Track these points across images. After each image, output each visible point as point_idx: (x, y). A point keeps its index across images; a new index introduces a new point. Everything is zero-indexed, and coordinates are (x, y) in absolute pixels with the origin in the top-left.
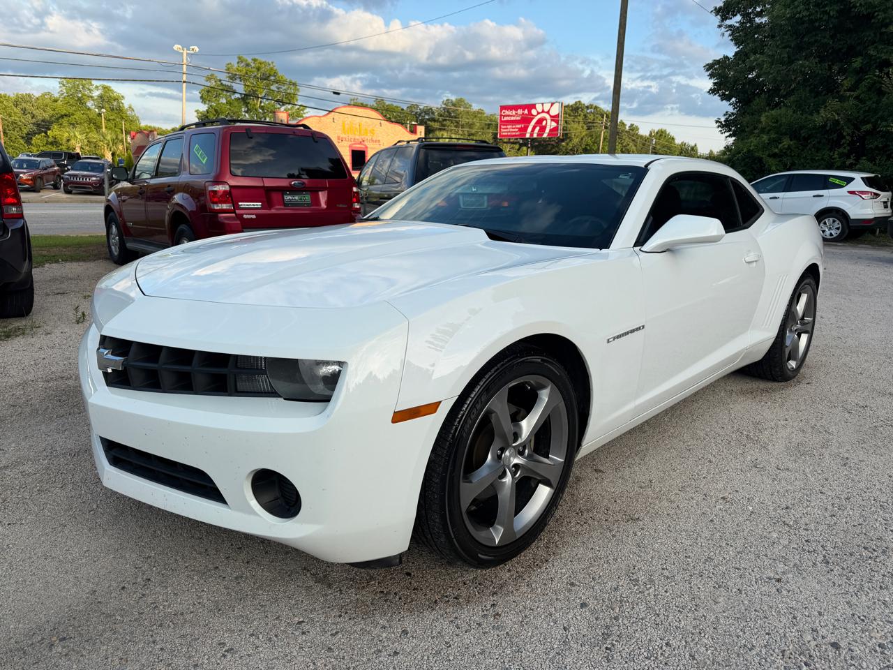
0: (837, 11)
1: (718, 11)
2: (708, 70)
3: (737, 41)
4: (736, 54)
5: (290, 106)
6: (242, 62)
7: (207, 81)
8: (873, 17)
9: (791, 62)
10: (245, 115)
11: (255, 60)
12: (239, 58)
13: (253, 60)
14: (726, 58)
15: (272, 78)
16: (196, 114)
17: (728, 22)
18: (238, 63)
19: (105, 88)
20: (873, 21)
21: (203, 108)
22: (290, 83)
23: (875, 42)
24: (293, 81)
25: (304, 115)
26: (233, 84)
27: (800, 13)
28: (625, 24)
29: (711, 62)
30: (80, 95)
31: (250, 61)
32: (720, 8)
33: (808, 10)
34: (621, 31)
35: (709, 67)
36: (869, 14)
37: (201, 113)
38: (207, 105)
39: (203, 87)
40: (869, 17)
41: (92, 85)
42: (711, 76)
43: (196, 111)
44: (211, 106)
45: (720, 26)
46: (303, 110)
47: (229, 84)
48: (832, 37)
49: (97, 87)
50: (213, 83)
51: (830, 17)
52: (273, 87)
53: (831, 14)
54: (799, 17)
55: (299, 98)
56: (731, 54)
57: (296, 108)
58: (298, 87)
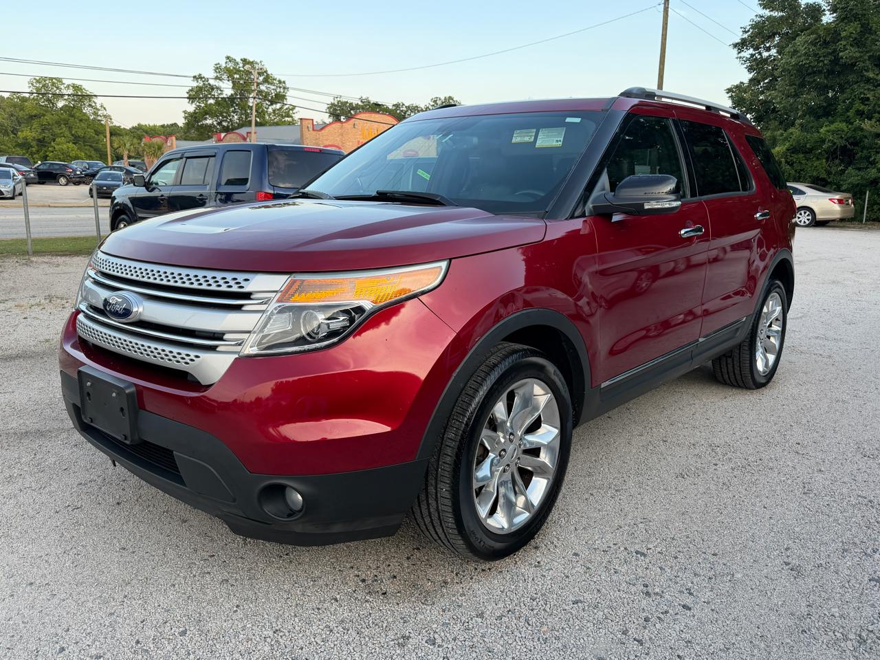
0: (830, 61)
1: (735, 45)
2: (728, 93)
3: (750, 69)
4: (751, 80)
5: (278, 106)
6: (230, 61)
7: (194, 81)
8: (855, 65)
9: (796, 95)
10: (233, 116)
11: (244, 60)
12: (227, 58)
13: (242, 60)
14: (742, 83)
16: (183, 115)
17: (742, 54)
18: (226, 63)
19: (76, 88)
20: (855, 68)
21: (191, 108)
22: (280, 82)
23: (858, 82)
24: (282, 80)
25: (293, 115)
26: (221, 84)
27: (802, 61)
28: (664, 61)
29: (729, 86)
30: (50, 95)
31: (238, 60)
33: (807, 59)
34: (661, 66)
35: (729, 90)
36: (852, 63)
37: (189, 114)
38: (194, 105)
39: (191, 88)
40: (853, 65)
41: (63, 84)
42: (731, 97)
44: (198, 106)
45: (737, 58)
46: (292, 109)
47: (216, 84)
48: (826, 78)
49: (68, 86)
50: (201, 84)
51: (824, 65)
52: (263, 88)
53: (826, 62)
54: (802, 64)
55: (287, 97)
56: (746, 81)
57: (286, 107)
58: (287, 86)
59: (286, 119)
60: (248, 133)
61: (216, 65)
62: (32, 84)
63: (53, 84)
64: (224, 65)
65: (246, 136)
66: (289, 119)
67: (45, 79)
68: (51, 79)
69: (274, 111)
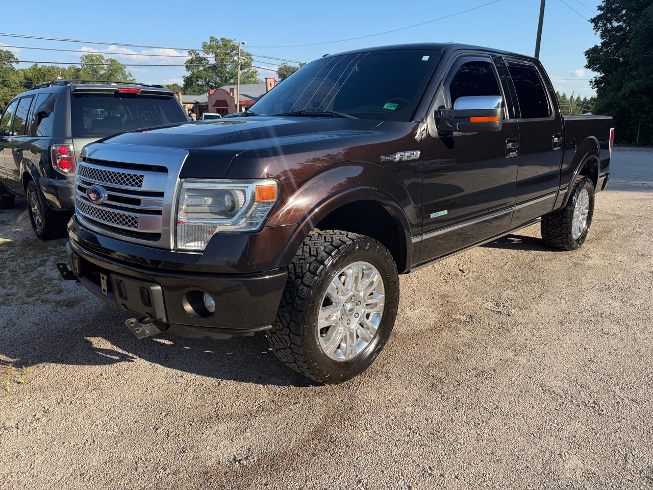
1: (593, 20)
2: (586, 55)
3: (602, 36)
5: (246, 71)
6: (213, 40)
10: (216, 79)
11: (223, 39)
12: (211, 38)
13: (221, 39)
14: (597, 46)
15: (235, 52)
18: (210, 41)
19: (112, 61)
21: (188, 74)
22: (248, 54)
25: (256, 76)
26: (208, 56)
28: (541, 30)
29: (587, 50)
30: (95, 66)
31: (219, 39)
32: (595, 19)
35: (587, 53)
37: (187, 78)
38: (190, 72)
39: (186, 59)
41: (104, 59)
42: (588, 58)
43: (183, 77)
44: (193, 72)
45: (594, 29)
47: (204, 56)
49: (107, 60)
50: (194, 57)
52: (236, 58)
55: (252, 65)
56: (600, 45)
57: (252, 70)
58: (252, 57)
59: (251, 79)
60: (230, 89)
61: (204, 43)
62: (83, 59)
63: (97, 59)
64: (209, 43)
65: (229, 92)
66: (253, 79)
67: (91, 56)
68: (96, 56)
69: (244, 73)
